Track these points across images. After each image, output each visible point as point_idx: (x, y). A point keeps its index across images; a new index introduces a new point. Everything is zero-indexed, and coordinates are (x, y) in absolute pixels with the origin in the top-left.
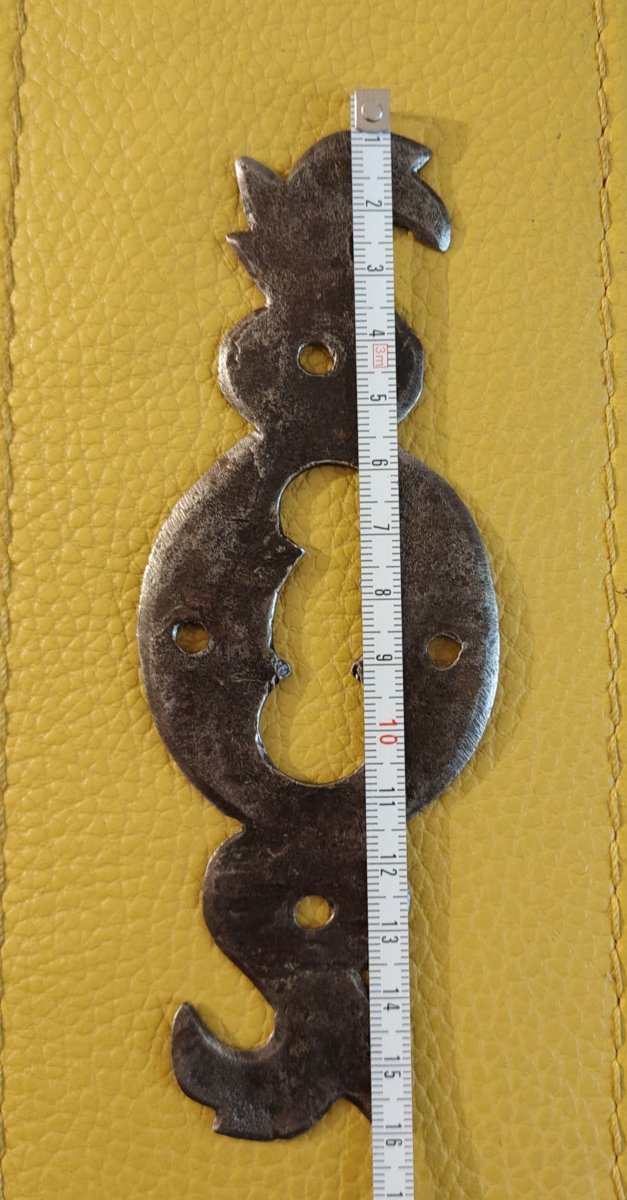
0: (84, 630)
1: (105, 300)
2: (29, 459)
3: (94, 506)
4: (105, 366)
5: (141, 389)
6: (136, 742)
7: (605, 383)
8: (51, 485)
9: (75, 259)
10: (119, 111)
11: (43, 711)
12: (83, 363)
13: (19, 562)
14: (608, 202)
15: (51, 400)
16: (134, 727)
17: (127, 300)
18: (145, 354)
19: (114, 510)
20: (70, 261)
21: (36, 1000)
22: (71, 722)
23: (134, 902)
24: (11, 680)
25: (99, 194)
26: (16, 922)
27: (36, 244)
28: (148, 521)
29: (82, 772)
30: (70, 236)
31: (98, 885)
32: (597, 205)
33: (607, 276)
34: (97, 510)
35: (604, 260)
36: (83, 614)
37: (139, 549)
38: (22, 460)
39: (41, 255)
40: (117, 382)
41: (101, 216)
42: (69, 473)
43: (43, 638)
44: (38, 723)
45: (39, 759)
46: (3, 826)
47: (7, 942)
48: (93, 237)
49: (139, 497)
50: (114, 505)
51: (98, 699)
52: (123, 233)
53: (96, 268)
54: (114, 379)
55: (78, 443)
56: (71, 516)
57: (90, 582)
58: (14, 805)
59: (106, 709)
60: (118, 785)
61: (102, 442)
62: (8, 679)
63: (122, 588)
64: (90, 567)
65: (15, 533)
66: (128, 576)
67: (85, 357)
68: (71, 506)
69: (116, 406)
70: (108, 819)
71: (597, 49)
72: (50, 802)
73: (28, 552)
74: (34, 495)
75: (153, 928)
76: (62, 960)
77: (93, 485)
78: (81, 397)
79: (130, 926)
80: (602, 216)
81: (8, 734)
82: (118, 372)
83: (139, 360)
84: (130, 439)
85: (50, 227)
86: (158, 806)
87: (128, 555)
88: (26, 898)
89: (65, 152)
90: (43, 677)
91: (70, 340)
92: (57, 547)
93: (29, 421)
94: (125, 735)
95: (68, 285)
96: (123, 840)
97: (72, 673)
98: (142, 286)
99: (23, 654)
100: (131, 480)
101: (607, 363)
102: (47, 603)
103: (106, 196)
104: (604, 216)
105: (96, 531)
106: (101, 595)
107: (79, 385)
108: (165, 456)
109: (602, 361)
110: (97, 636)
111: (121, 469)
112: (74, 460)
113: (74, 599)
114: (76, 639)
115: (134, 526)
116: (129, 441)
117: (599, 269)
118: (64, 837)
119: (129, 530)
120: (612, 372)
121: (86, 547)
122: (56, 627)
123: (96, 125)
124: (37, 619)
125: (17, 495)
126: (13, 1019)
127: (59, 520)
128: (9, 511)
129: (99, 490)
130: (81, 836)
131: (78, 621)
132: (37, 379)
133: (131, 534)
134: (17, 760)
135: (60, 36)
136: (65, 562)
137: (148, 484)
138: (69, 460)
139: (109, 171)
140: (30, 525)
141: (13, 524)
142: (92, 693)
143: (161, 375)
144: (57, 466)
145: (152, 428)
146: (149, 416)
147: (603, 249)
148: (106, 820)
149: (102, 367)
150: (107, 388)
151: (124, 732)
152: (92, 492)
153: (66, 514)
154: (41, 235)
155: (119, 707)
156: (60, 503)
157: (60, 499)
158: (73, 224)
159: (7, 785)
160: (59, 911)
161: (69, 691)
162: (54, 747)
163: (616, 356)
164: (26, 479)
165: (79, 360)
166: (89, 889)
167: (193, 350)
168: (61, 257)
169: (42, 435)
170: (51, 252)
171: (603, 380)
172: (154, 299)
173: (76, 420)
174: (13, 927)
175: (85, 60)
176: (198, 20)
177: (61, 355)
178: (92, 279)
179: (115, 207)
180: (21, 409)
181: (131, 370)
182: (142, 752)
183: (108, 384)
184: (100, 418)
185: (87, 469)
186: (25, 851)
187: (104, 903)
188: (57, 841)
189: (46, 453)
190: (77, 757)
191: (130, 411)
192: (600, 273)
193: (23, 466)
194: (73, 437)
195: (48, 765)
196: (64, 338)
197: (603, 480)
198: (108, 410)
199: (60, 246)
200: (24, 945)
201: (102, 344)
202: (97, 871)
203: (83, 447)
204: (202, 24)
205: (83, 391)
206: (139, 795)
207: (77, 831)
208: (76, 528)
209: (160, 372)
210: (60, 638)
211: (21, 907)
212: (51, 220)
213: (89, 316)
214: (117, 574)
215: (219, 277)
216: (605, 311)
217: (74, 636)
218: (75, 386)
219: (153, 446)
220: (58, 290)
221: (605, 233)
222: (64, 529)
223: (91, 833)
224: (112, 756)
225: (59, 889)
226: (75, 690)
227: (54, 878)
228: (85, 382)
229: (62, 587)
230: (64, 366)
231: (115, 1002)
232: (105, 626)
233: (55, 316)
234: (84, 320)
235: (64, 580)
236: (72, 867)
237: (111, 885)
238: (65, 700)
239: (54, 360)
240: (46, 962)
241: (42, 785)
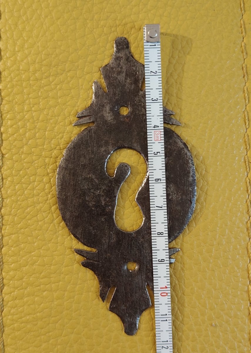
0: (34, 181)
1: (39, 44)
2: (9, 111)
3: (37, 130)
4: (40, 72)
5: (55, 81)
6: (56, 227)
7: (244, 77)
8: (18, 122)
9: (26, 28)
11: (17, 215)
12: (30, 71)
13: (6, 154)
14: (244, 4)
15: (18, 87)
16: (55, 221)
17: (48, 44)
18: (56, 66)
19: (45, 132)
20: (24, 29)
21: (17, 333)
22: (29, 219)
23: (57, 293)
24: (4, 203)
26: (8, 302)
27: (10, 22)
28: (59, 136)
29: (34, 240)
30: (24, 18)
31: (42, 286)
32: (239, 4)
33: (244, 33)
34: (38, 132)
35: (243, 27)
36: (33, 175)
38: (6, 111)
39: (12, 26)
40: (45, 78)
41: (37, 10)
42: (26, 117)
43: (17, 185)
44: (16, 220)
45: (16, 235)
46: (2, 263)
47: (5, 310)
48: (34, 18)
49: (55, 127)
50: (45, 130)
51: (40, 210)
52: (46, 17)
53: (35, 31)
54: (43, 77)
55: (30, 104)
56: (27, 134)
57: (36, 162)
58: (6, 254)
59: (43, 214)
60: (49, 245)
61: (39, 104)
62: (2, 202)
63: (49, 164)
64: (35, 156)
65: (4, 142)
66: (52, 159)
67: (31, 69)
68: (27, 131)
69: (45, 88)
70: (46, 259)
72: (21, 252)
73: (10, 150)
74: (12, 126)
75: (65, 303)
76: (28, 317)
77: (36, 122)
78: (30, 85)
79: (55, 303)
80: (241, 9)
81: (3, 225)
82: (45, 74)
83: (54, 69)
84: (51, 102)
85: (16, 14)
86: (66, 253)
87: (51, 150)
88: (12, 292)
90: (17, 201)
91: (25, 61)
92: (22, 147)
93: (9, 95)
94: (52, 224)
95: (24, 39)
96: (52, 268)
97: (29, 199)
98: (54, 38)
99: (8, 192)
100: (52, 119)
101: (244, 69)
102: (18, 171)
104: (242, 9)
105: (38, 140)
106: (40, 167)
107: (29, 80)
108: (66, 109)
109: (243, 68)
110: (39, 184)
111: (48, 115)
112: (28, 111)
113: (29, 169)
114: (31, 185)
115: (53, 138)
116: (50, 103)
117: (241, 30)
118: (27, 267)
119: (51, 140)
120: (247, 73)
121: (34, 147)
122: (22, 180)
124: (15, 178)
125: (4, 126)
126: (8, 341)
127: (22, 136)
128: (1, 133)
129: (39, 124)
130: (35, 266)
131: (31, 178)
132: (11, 77)
133: (52, 142)
134: (7, 236)
136: (25, 154)
137: (59, 121)
138: (26, 111)
140: (10, 139)
141: (3, 138)
142: (38, 207)
144: (21, 114)
145: (60, 98)
146: (59, 92)
147: (242, 22)
148: (45, 259)
150: (41, 81)
151: (51, 223)
152: (36, 124)
153: (25, 134)
154: (11, 18)
155: (49, 213)
156: (22, 129)
157: (22, 127)
158: (25, 13)
159: (3, 246)
160: (26, 297)
161: (28, 207)
162: (22, 230)
163: (248, 66)
164: (8, 119)
165: (29, 69)
166: (38, 287)
167: (76, 64)
168: (20, 27)
169: (14, 101)
170: (16, 25)
171: (243, 76)
172: (59, 43)
173: (29, 94)
174: (7, 304)
177: (21, 68)
178: (34, 36)
179: (43, 6)
180: (5, 90)
181: (50, 73)
182: (59, 231)
183: (41, 79)
184: (38, 94)
185: (33, 115)
186: (11, 273)
187: (45, 293)
188: (24, 269)
189: (16, 108)
190: (32, 234)
191: (51, 91)
192: (241, 32)
193: (7, 114)
194: (27, 102)
195: (20, 237)
196: (22, 61)
197: (243, 116)
198: (41, 90)
199: (20, 22)
200: (12, 311)
201: (38, 63)
202: (41, 280)
203: (31, 106)
205: (31, 82)
206: (58, 249)
207: (33, 264)
208: (29, 139)
209: (62, 74)
210: (24, 185)
211: (10, 296)
212: (15, 12)
213: (33, 51)
214: (47, 158)
215: (86, 34)
216: (243, 48)
217: (30, 184)
219: (61, 105)
220: (19, 40)
221: (242, 16)
222: (24, 140)
223: (39, 265)
224: (47, 233)
225: (26, 288)
226: (31, 206)
227: (24, 284)
228: (31, 79)
229: (24, 164)
230: (23, 72)
231: (50, 333)
232: (43, 180)
233: (19, 51)
234: (30, 53)
235: (25, 161)
236: (31, 279)
237: (47, 286)
238: (27, 210)
239: (18, 70)
240: (21, 318)
241: (18, 246)
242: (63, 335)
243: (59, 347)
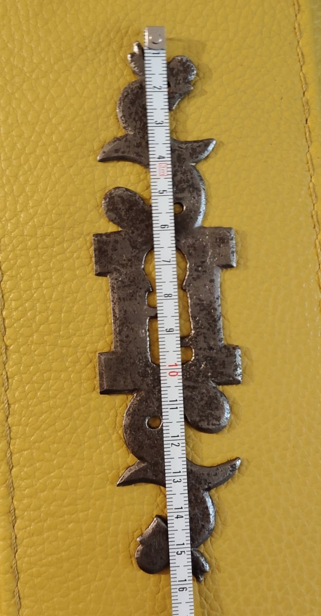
0: (49, 379)
1: (48, 201)
2: (12, 290)
3: (50, 312)
4: (50, 237)
5: (71, 248)
7: (314, 228)
8: (25, 303)
9: (29, 180)
10: (47, 98)
11: (29, 425)
12: (38, 236)
13: (11, 345)
14: (310, 132)
15: (22, 257)
16: (79, 430)
17: (59, 200)
18: (71, 229)
19: (61, 314)
20: (27, 181)
21: (37, 581)
22: (46, 429)
23: (86, 524)
24: (11, 409)
25: (40, 143)
26: (23, 540)
27: (8, 172)
28: (79, 319)
29: (53, 456)
30: (26, 167)
31: (66, 516)
32: (304, 134)
33: (311, 171)
34: (51, 315)
35: (310, 162)
36: (48, 371)
37: (75, 334)
38: (8, 290)
39: (11, 178)
40: (57, 245)
41: (42, 156)
42: (35, 295)
43: (26, 386)
44: (27, 431)
45: (29, 451)
46: (12, 488)
47: (19, 551)
48: (39, 167)
49: (73, 306)
51: (59, 417)
53: (41, 184)
54: (55, 244)
55: (39, 279)
56: (37, 318)
57: (50, 354)
58: (17, 477)
59: (63, 421)
60: (73, 462)
61: (51, 278)
62: (9, 409)
63: (67, 356)
64: (49, 345)
65: (7, 330)
66: (70, 349)
67: (39, 232)
68: (37, 313)
69: (58, 258)
70: (69, 481)
71: (298, 50)
72: (36, 474)
73: (15, 340)
74: (16, 309)
75: (98, 537)
76: (50, 559)
77: (49, 301)
78: (39, 254)
79: (85, 537)
80: (306, 139)
81: (11, 439)
82: (57, 239)
83: (68, 232)
84: (66, 275)
85: (14, 162)
86: (95, 472)
87: (69, 338)
88: (28, 527)
89: (19, 122)
90: (28, 406)
91: (30, 224)
92: (32, 335)
93: (11, 269)
94: (75, 435)
95: (27, 194)
96: (78, 491)
97: (43, 403)
98: (67, 192)
99: (16, 395)
100: (68, 297)
101: (315, 217)
102: (27, 367)
103: (44, 144)
104: (308, 139)
105: (52, 325)
106: (56, 360)
107: (37, 248)
109: (312, 216)
110: (56, 382)
111: (63, 291)
112: (37, 288)
113: (42, 363)
114: (45, 385)
115: (71, 322)
116: (66, 276)
117: (307, 168)
118: (46, 492)
119: (69, 324)
120: (318, 222)
121: (47, 335)
122: (33, 379)
123: (35, 106)
124: (23, 376)
125: (7, 309)
126: (25, 591)
127: (31, 321)
128: (3, 318)
129: (52, 304)
130: (55, 491)
131: (45, 375)
132: (13, 245)
133: (71, 326)
134: (18, 452)
135: (12, 59)
136: (36, 344)
137: (78, 298)
138: (34, 289)
139: (45, 131)
140: (15, 325)
141: (6, 325)
142: (55, 413)
143: (81, 239)
144: (28, 292)
145: (78, 268)
146: (76, 262)
147: (309, 157)
149: (49, 238)
150: (52, 249)
151: (74, 433)
152: (48, 305)
153: (35, 318)
154: (9, 168)
155: (70, 420)
156: (30, 312)
157: (30, 310)
158: (27, 161)
159: (13, 466)
160: (46, 532)
161: (42, 413)
162: (37, 444)
163: (319, 213)
164: (11, 300)
165: (36, 234)
166: (61, 519)
167: (97, 225)
168: (21, 179)
169: (18, 276)
170: (16, 177)
171: (313, 226)
172: (74, 198)
173: (37, 266)
174: (21, 543)
175: (26, 71)
176: (87, 47)
177: (26, 232)
178: (40, 190)
179: (49, 150)
180: (6, 263)
181: (64, 238)
182: (84, 443)
183: (53, 246)
184: (50, 265)
185: (44, 293)
186: (25, 501)
187: (70, 526)
188: (42, 495)
189: (22, 285)
190: (50, 448)
191: (66, 260)
192: (307, 170)
193: (10, 293)
194: (35, 276)
195: (34, 454)
196: (27, 223)
197: (317, 278)
198: (53, 260)
199: (21, 173)
200: (29, 552)
201: (47, 225)
202: (64, 509)
203: (41, 281)
204: (88, 49)
206: (84, 467)
207: (53, 489)
208: (41, 325)
209: (80, 238)
210: (36, 385)
211: (25, 531)
212: (15, 159)
213: (40, 210)
214: (64, 348)
216: (312, 190)
217: (44, 383)
218: (35, 249)
219: (79, 278)
220: (22, 197)
221: (309, 147)
222: (34, 325)
223: (61, 489)
224: (69, 446)
225: (45, 520)
226: (46, 412)
227: (42, 514)
228: (40, 246)
229: (35, 357)
230: (28, 238)
231: (80, 578)
232: (60, 376)
233: (21, 211)
234: (37, 213)
235: (36, 353)
236: (51, 508)
237: (73, 516)
238: (41, 418)
239: (22, 235)
240: (41, 560)
241: (32, 465)
242: (97, 579)
243: (92, 595)
